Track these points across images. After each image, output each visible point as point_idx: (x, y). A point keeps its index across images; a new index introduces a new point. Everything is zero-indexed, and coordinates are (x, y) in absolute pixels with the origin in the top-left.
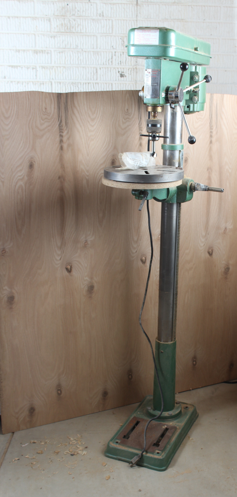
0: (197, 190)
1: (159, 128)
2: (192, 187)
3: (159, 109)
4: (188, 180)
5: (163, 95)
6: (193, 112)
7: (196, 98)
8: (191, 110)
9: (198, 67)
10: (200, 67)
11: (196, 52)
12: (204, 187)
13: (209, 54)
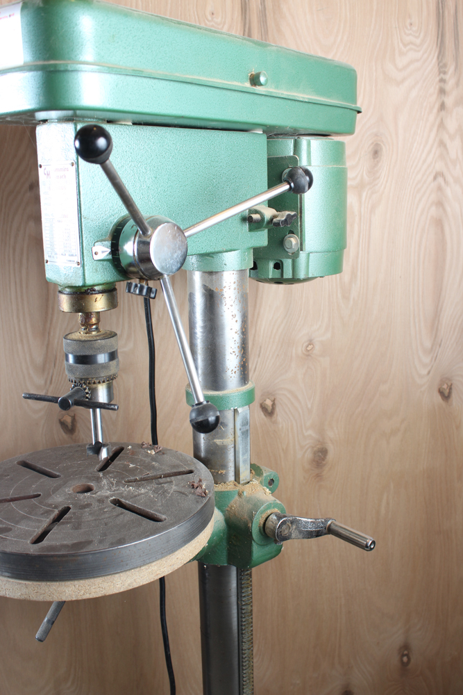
0: (285, 539)
1: (104, 366)
2: (267, 531)
3: (99, 303)
4: (256, 505)
5: (103, 251)
6: (294, 280)
7: (293, 241)
8: (288, 274)
9: (304, 141)
10: (316, 143)
11: (258, 89)
12: (311, 528)
13: (354, 100)
